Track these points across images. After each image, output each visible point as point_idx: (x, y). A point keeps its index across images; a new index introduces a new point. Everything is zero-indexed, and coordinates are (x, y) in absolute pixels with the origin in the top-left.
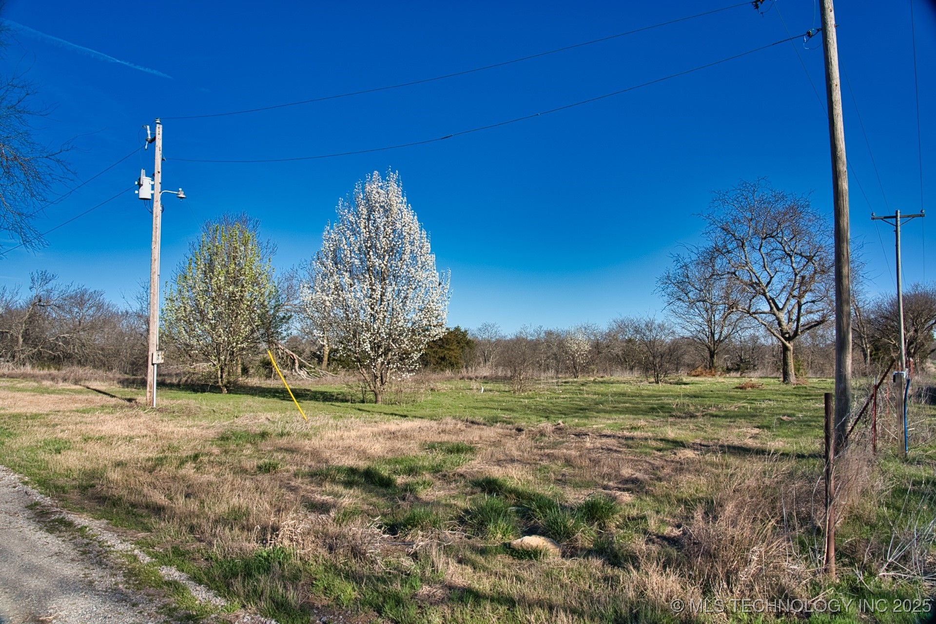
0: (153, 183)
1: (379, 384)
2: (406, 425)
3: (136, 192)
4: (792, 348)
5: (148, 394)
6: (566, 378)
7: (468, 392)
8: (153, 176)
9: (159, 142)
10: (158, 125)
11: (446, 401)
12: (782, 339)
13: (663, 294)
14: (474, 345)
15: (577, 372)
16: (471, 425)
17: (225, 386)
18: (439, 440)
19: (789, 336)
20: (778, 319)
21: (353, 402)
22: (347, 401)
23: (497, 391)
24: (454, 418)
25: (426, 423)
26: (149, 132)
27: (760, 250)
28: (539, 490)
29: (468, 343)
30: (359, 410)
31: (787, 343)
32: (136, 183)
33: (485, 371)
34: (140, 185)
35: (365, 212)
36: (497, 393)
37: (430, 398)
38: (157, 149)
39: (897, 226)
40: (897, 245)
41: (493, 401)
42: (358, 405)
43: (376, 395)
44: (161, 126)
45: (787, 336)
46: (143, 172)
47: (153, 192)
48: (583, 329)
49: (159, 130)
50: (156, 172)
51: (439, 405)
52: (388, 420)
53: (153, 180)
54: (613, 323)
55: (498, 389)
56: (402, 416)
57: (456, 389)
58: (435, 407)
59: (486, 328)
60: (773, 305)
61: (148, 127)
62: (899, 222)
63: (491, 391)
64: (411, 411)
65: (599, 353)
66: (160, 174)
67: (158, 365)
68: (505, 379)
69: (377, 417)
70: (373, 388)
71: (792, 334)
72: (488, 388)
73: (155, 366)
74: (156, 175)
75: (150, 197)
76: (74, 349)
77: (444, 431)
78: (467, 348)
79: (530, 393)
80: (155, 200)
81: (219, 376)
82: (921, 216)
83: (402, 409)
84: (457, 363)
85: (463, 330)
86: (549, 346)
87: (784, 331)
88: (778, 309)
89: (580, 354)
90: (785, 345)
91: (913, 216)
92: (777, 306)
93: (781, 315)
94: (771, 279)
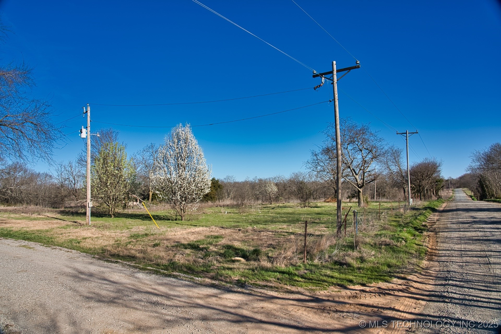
0: (87, 131)
1: (183, 212)
2: (197, 229)
3: (80, 135)
4: (362, 191)
5: (87, 220)
6: (266, 205)
7: (220, 214)
8: (86, 128)
9: (89, 114)
10: (88, 107)
11: (211, 219)
12: (357, 187)
13: (306, 168)
14: (222, 187)
15: (271, 201)
16: (221, 228)
17: (114, 215)
18: (211, 234)
19: (361, 186)
20: (356, 178)
21: (172, 220)
22: (169, 220)
23: (232, 213)
24: (216, 226)
25: (205, 228)
26: (85, 110)
27: (347, 149)
28: (242, 248)
29: (219, 186)
30: (177, 224)
32: (80, 131)
33: (228, 202)
34: (81, 132)
35: (176, 141)
36: (233, 214)
37: (204, 217)
38: (88, 117)
39: (407, 137)
40: (407, 146)
41: (231, 218)
42: (175, 221)
43: (182, 217)
44: (90, 107)
45: (360, 186)
46: (83, 127)
47: (87, 135)
48: (277, 178)
49: (89, 109)
50: (88, 126)
51: (208, 221)
52: (190, 228)
53: (87, 130)
54: (293, 175)
55: (233, 212)
56: (194, 226)
57: (215, 212)
58: (206, 222)
59: (228, 177)
60: (354, 173)
61: (84, 108)
63: (230, 213)
64: (197, 223)
65: (285, 190)
66: (90, 127)
67: (91, 207)
68: (238, 206)
69: (186, 227)
70: (180, 214)
71: (362, 185)
72: (229, 211)
73: (90, 208)
74: (88, 128)
75: (85, 137)
76: (16, 195)
77: (211, 231)
78: (219, 189)
79: (247, 213)
80: (88, 138)
81: (110, 210)
82: (416, 133)
83: (194, 222)
84: (214, 197)
85: (216, 180)
86: (260, 187)
87: (359, 184)
88: (356, 174)
89: (273, 193)
90: (358, 190)
91: (413, 133)
92: (355, 173)
93: (357, 177)
94: (352, 161)
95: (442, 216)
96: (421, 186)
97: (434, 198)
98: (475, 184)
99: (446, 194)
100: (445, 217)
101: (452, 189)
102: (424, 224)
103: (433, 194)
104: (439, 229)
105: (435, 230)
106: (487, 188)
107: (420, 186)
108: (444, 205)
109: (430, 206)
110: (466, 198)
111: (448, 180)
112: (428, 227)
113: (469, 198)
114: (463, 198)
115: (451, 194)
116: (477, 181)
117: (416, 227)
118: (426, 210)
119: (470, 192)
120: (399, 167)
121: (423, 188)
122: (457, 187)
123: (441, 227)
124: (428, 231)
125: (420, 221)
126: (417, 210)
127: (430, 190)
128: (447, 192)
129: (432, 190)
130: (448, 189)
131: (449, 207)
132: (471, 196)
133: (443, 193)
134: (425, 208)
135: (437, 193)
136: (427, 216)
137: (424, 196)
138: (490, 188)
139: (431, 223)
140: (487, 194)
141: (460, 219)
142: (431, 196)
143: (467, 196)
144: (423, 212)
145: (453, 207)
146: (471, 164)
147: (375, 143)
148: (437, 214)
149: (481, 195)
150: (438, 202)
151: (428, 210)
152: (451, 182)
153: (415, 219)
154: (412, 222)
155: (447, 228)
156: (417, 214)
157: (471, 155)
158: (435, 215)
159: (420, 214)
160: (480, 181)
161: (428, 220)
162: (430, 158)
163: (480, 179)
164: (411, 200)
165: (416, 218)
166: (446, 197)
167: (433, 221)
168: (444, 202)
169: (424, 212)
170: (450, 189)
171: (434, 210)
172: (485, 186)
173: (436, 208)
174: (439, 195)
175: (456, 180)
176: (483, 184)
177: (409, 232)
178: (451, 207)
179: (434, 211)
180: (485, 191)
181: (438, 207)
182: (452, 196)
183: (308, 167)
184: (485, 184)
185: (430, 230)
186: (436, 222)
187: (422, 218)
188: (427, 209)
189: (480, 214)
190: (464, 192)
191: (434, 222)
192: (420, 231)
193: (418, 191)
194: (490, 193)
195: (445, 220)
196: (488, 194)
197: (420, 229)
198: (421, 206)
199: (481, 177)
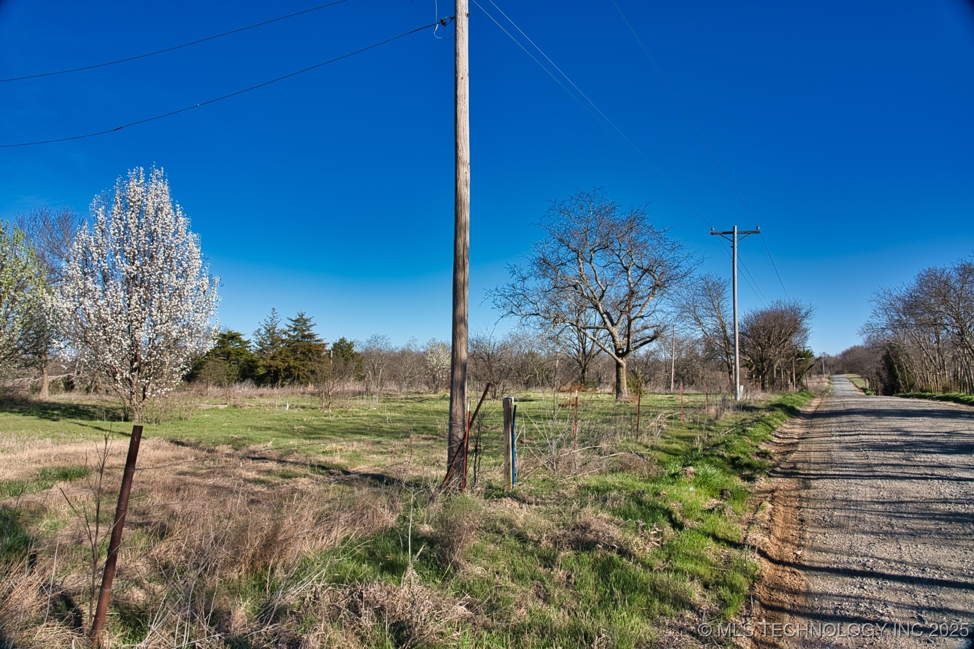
4: (625, 365)
12: (615, 356)
14: (360, 358)
15: (436, 387)
19: (623, 352)
20: (611, 334)
27: (590, 262)
29: (354, 356)
31: (620, 360)
39: (734, 242)
40: (734, 262)
43: (133, 412)
45: (620, 352)
57: (260, 405)
59: (375, 339)
60: (607, 321)
62: (736, 238)
71: (625, 349)
78: (352, 361)
82: (756, 232)
87: (618, 347)
88: (613, 324)
89: (440, 369)
90: (617, 361)
91: (749, 233)
92: (611, 321)
93: (615, 330)
94: (604, 291)
95: (812, 426)
96: (765, 359)
97: (792, 388)
98: (876, 363)
99: (816, 384)
100: (822, 430)
101: (827, 376)
102: (763, 447)
103: (792, 380)
104: (805, 465)
105: (795, 468)
106: (902, 371)
107: (762, 360)
108: (815, 402)
109: (784, 403)
110: (854, 392)
111: (820, 358)
112: (775, 458)
113: (860, 393)
114: (848, 392)
115: (826, 384)
116: (879, 358)
117: (738, 458)
118: (773, 410)
119: (862, 381)
120: (719, 318)
121: (771, 365)
122: (837, 373)
123: (812, 460)
124: (772, 472)
125: (755, 438)
126: (751, 411)
127: (785, 371)
128: (818, 380)
129: (789, 372)
130: (820, 376)
131: (826, 406)
132: (864, 390)
133: (811, 382)
134: (772, 408)
135: (798, 380)
136: (775, 426)
137: (772, 382)
138: (908, 371)
139: (785, 445)
140: (899, 383)
141: (863, 437)
142: (787, 385)
143: (857, 389)
144: (764, 416)
145: (836, 405)
146: (870, 319)
147: (661, 253)
148: (799, 421)
149: (885, 386)
150: (803, 395)
151: (780, 413)
152: (825, 362)
153: (739, 434)
154: (730, 441)
155: (831, 463)
156: (747, 421)
157: (874, 296)
158: (795, 424)
159: (758, 420)
160: (887, 358)
161: (776, 436)
162: (787, 301)
163: (888, 352)
164: (740, 389)
165: (744, 431)
166: (816, 389)
167: (789, 441)
168: (813, 397)
169: (768, 414)
170: (825, 375)
171: (792, 412)
172: (896, 366)
173: (798, 408)
174: (802, 385)
175: (836, 359)
176: (893, 363)
177: (703, 482)
178: (831, 406)
179: (794, 414)
180: (896, 377)
181: (801, 406)
182: (829, 389)
183: (499, 303)
184: (896, 363)
185: (778, 469)
186: (798, 443)
187: (759, 430)
188: (776, 408)
189: (911, 424)
190: (851, 381)
191: (792, 444)
192: (748, 472)
193: (759, 372)
194: (906, 382)
195: (823, 439)
196: (903, 384)
197: (749, 466)
198: (763, 403)
199: (889, 349)
